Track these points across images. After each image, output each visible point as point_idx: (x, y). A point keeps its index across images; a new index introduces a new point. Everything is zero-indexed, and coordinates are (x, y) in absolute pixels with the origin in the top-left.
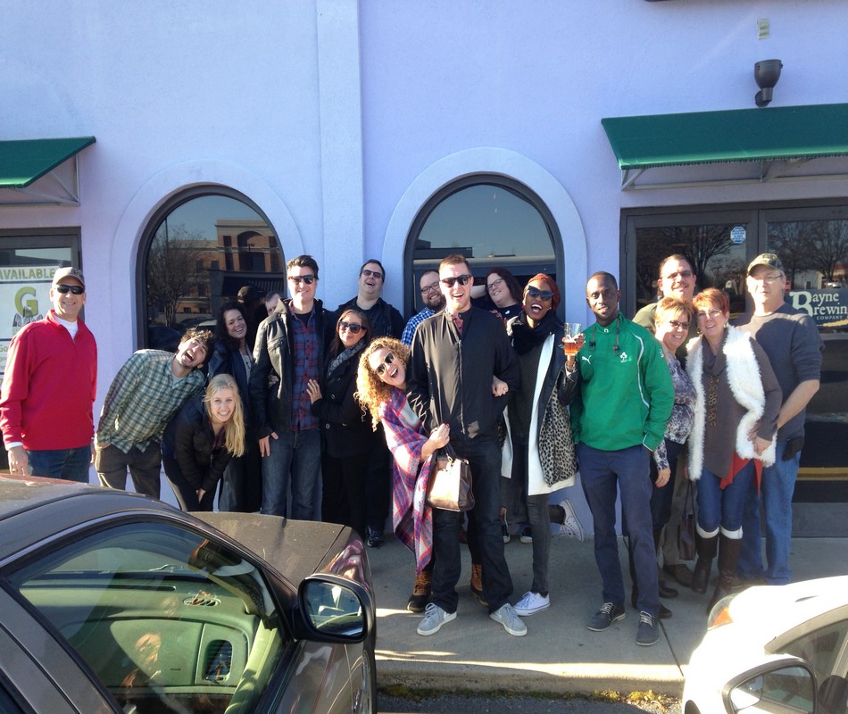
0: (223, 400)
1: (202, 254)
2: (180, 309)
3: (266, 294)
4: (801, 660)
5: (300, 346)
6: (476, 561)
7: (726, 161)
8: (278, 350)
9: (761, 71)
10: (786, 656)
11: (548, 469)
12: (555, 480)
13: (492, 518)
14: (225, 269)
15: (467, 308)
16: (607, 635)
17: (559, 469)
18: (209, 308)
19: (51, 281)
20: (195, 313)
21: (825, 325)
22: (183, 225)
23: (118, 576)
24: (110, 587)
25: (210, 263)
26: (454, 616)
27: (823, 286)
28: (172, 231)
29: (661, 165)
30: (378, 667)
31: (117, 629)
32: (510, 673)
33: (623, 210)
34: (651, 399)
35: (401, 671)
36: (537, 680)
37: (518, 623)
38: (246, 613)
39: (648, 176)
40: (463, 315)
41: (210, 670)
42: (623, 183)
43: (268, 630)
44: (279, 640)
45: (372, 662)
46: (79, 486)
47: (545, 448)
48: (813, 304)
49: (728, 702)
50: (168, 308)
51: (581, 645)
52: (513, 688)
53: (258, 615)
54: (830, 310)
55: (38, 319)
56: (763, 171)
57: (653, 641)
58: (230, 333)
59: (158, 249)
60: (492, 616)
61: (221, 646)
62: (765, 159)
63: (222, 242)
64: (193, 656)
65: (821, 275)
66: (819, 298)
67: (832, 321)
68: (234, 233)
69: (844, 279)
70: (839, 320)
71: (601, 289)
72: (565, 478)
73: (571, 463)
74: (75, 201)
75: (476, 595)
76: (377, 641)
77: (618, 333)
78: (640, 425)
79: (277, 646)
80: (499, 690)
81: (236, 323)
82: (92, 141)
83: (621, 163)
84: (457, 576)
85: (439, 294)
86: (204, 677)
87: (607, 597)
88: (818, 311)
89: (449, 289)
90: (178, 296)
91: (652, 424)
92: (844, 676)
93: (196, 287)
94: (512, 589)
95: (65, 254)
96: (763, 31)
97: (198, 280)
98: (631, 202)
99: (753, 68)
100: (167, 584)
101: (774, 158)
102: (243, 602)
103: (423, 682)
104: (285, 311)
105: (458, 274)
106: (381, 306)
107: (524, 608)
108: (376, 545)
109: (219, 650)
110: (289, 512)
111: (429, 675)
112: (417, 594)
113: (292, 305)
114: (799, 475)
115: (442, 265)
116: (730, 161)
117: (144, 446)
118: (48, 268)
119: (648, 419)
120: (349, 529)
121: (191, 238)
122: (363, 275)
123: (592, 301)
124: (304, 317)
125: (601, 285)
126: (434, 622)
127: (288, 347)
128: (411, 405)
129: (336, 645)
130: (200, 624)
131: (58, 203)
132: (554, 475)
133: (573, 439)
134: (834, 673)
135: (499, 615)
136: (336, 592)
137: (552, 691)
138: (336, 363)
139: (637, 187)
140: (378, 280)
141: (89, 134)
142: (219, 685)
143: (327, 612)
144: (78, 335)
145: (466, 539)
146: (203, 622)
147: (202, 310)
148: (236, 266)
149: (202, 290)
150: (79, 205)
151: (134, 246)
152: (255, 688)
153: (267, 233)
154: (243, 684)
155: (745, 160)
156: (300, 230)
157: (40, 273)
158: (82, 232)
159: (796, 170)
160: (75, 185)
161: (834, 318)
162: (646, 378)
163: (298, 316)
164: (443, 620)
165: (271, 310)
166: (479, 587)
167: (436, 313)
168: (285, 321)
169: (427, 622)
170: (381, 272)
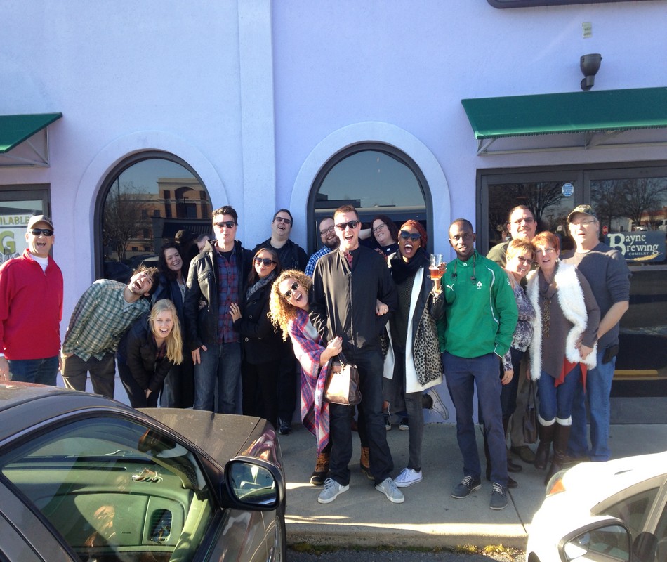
0: (164, 320)
1: (147, 205)
2: (129, 248)
3: (198, 236)
4: (619, 520)
5: (224, 277)
6: (364, 444)
7: (558, 132)
8: (206, 280)
9: (586, 63)
10: (608, 517)
11: (421, 373)
12: (427, 381)
13: (377, 410)
14: (165, 217)
15: (357, 247)
16: (466, 502)
17: (430, 372)
18: (152, 247)
19: (27, 227)
20: (141, 251)
21: (635, 259)
22: (132, 182)
23: (80, 459)
24: (74, 468)
25: (153, 211)
26: (347, 488)
27: (633, 230)
28: (123, 187)
29: (508, 136)
30: (288, 529)
31: (80, 501)
32: (392, 532)
33: (479, 171)
34: (500, 317)
35: (305, 532)
36: (413, 537)
37: (398, 492)
38: (183, 488)
39: (498, 144)
40: (352, 253)
41: (155, 533)
42: (479, 149)
43: (200, 501)
44: (209, 509)
45: (282, 524)
46: (49, 388)
47: (418, 356)
48: (626, 244)
49: (562, 554)
50: (119, 248)
51: (447, 510)
52: (394, 544)
53: (192, 490)
54: (639, 248)
55: (16, 256)
56: (586, 140)
57: (503, 506)
58: (170, 266)
59: (112, 201)
60: (377, 488)
61: (163, 514)
62: (588, 131)
63: (163, 196)
64: (141, 522)
65: (631, 221)
66: (630, 239)
67: (640, 256)
68: (172, 189)
69: (649, 224)
70: (646, 256)
71: (461, 233)
72: (434, 379)
73: (438, 366)
74: (45, 163)
75: (364, 472)
76: (287, 508)
77: (474, 266)
78: (492, 338)
79: (207, 514)
80: (383, 546)
81: (174, 259)
82: (60, 116)
83: (477, 134)
84: (350, 456)
85: (334, 235)
86: (149, 539)
87: (467, 472)
88: (630, 249)
89: (342, 232)
90: (127, 237)
91: (501, 336)
92: (653, 533)
93: (142, 231)
95: (38, 205)
96: (587, 32)
97: (144, 225)
98: (485, 164)
99: (579, 61)
100: (119, 466)
101: (596, 130)
102: (180, 479)
103: (323, 540)
104: (211, 250)
105: (348, 220)
106: (289, 245)
107: (402, 481)
108: (285, 433)
109: (161, 517)
110: (216, 407)
111: (326, 534)
112: (318, 470)
113: (217, 245)
114: (615, 376)
115: (336, 214)
117: (101, 355)
118: (24, 216)
119: (498, 333)
120: (264, 421)
121: (137, 193)
122: (276, 221)
123: (454, 242)
124: (227, 255)
125: (461, 230)
126: (331, 492)
127: (214, 278)
128: (313, 323)
129: (254, 512)
130: (146, 497)
131: (32, 165)
132: (425, 377)
133: (439, 348)
134: (645, 530)
135: (382, 487)
136: (255, 470)
137: (424, 546)
138: (252, 290)
139: (489, 153)
140: (287, 225)
141: (57, 111)
142: (161, 545)
143: (247, 487)
144: (48, 269)
145: (356, 427)
146: (149, 495)
147: (147, 249)
148: (174, 214)
149: (146, 233)
150: (49, 167)
151: (93, 199)
152: (190, 547)
153: (199, 188)
154: (181, 543)
155: (573, 132)
156: (224, 186)
157: (17, 220)
158: (51, 188)
159: (611, 140)
160: (45, 151)
161: (642, 254)
162: (497, 301)
163: (222, 253)
164: (339, 491)
165: (202, 249)
166: (367, 465)
167: (332, 250)
168: (211, 259)
169: (326, 493)
170: (290, 219)
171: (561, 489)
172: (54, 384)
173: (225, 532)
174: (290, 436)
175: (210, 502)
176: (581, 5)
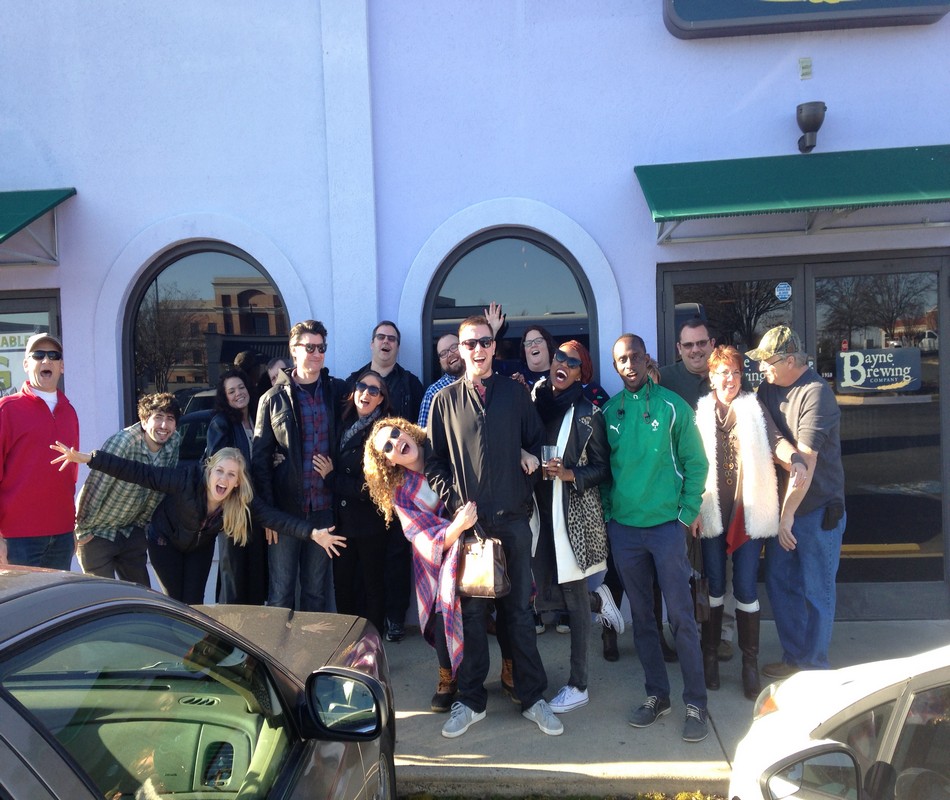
0: (226, 472)
1: (197, 316)
2: (172, 378)
4: (844, 745)
5: (308, 420)
6: (506, 655)
7: (767, 212)
8: (284, 425)
9: (804, 114)
10: (829, 741)
11: (581, 553)
12: (589, 565)
14: (224, 333)
15: (489, 374)
16: (650, 731)
17: (592, 551)
18: (206, 375)
20: (189, 382)
21: (879, 388)
22: (175, 283)
23: (103, 676)
24: (94, 687)
25: (206, 325)
26: (483, 715)
28: (163, 291)
29: (698, 217)
30: (397, 774)
31: (105, 731)
32: (545, 776)
33: (659, 266)
34: (685, 470)
35: (423, 777)
36: (575, 782)
37: (554, 720)
38: (248, 711)
39: (684, 228)
40: (485, 382)
41: (209, 775)
42: (660, 235)
43: (272, 729)
44: (285, 740)
45: (391, 768)
48: (866, 366)
49: (766, 791)
50: (158, 378)
51: (623, 743)
52: (548, 792)
53: (262, 714)
54: (885, 372)
55: (12, 393)
56: (808, 223)
57: (702, 736)
58: (232, 404)
59: (147, 311)
60: (525, 714)
61: (220, 748)
62: (808, 209)
63: (220, 302)
64: (191, 760)
65: (884, 333)
66: (872, 359)
67: (886, 384)
68: (234, 292)
69: (904, 337)
70: (894, 382)
71: (629, 352)
72: (598, 561)
74: (53, 260)
75: (507, 692)
76: (397, 745)
77: (648, 399)
78: (674, 498)
79: (283, 746)
80: (533, 795)
81: (237, 392)
82: (72, 192)
83: (655, 215)
84: (486, 670)
86: (203, 783)
87: (650, 690)
88: (871, 373)
89: (470, 352)
90: (170, 363)
91: (687, 497)
92: (889, 762)
93: (191, 354)
94: (546, 682)
95: (42, 319)
96: (805, 71)
97: (194, 345)
98: (669, 256)
99: (795, 111)
100: (160, 683)
101: (818, 208)
102: (245, 700)
103: (449, 789)
104: (288, 382)
105: (480, 337)
106: (398, 372)
107: (559, 704)
108: (396, 639)
109: (217, 753)
110: (298, 603)
111: (454, 781)
112: (442, 692)
113: (296, 374)
115: (462, 327)
116: (771, 212)
117: (128, 531)
118: (23, 335)
119: (683, 492)
121: (184, 298)
122: (376, 339)
123: (620, 366)
124: (310, 388)
125: (628, 349)
126: (460, 722)
127: (294, 422)
128: (431, 485)
129: (349, 744)
130: (198, 725)
131: (33, 263)
132: (585, 559)
134: (879, 759)
135: (533, 713)
136: (348, 687)
137: (592, 795)
138: (350, 434)
139: (673, 241)
140: (393, 345)
141: (67, 185)
142: (219, 791)
143: (336, 710)
144: (58, 408)
146: (201, 723)
147: (198, 379)
148: (237, 329)
149: (197, 356)
150: (57, 265)
151: (120, 309)
152: (259, 791)
153: (270, 291)
154: (245, 787)
155: (787, 211)
156: (306, 290)
157: (13, 341)
158: (62, 295)
159: (843, 221)
160: (53, 243)
161: (889, 380)
162: (680, 448)
163: (303, 386)
164: (471, 720)
165: (274, 378)
166: (511, 684)
167: (456, 379)
168: (289, 393)
169: (452, 724)
170: (396, 335)
171: (773, 707)
172: (68, 568)
173: (307, 771)
174: (402, 643)
175: (285, 731)
176: (796, 34)
